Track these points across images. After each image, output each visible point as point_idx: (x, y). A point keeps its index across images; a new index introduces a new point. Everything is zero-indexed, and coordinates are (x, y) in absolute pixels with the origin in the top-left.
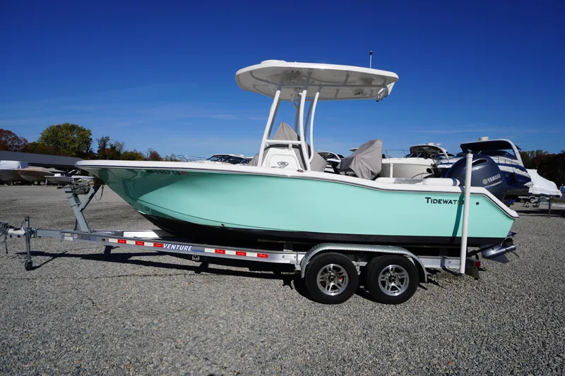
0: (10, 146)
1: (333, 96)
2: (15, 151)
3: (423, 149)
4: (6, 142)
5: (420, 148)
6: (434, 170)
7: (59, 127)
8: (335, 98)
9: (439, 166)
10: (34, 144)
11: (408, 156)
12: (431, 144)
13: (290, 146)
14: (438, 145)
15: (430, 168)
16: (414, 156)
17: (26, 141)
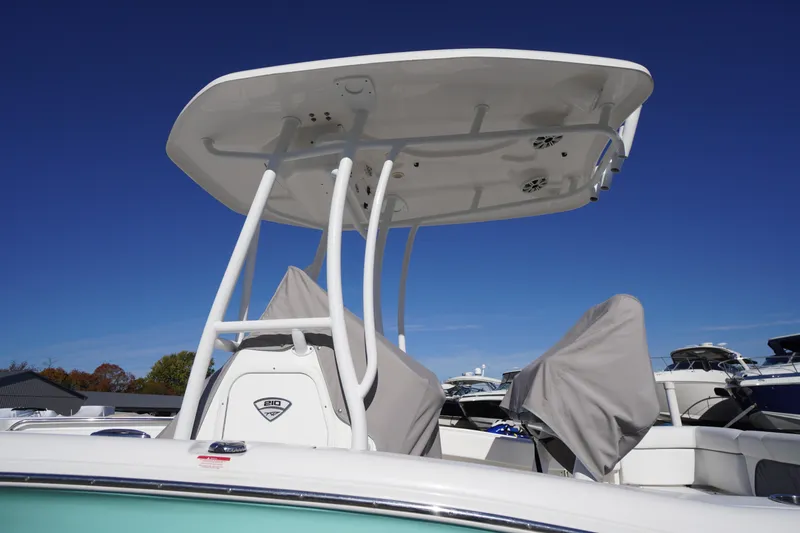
0: (114, 385)
1: (466, 128)
2: (119, 391)
3: (696, 355)
4: (110, 380)
5: (690, 352)
6: (733, 390)
7: (173, 356)
8: (475, 133)
9: (744, 383)
10: (141, 381)
11: (670, 368)
12: (707, 345)
13: (298, 338)
14: (722, 346)
15: (723, 387)
16: (684, 366)
17: (133, 377)
